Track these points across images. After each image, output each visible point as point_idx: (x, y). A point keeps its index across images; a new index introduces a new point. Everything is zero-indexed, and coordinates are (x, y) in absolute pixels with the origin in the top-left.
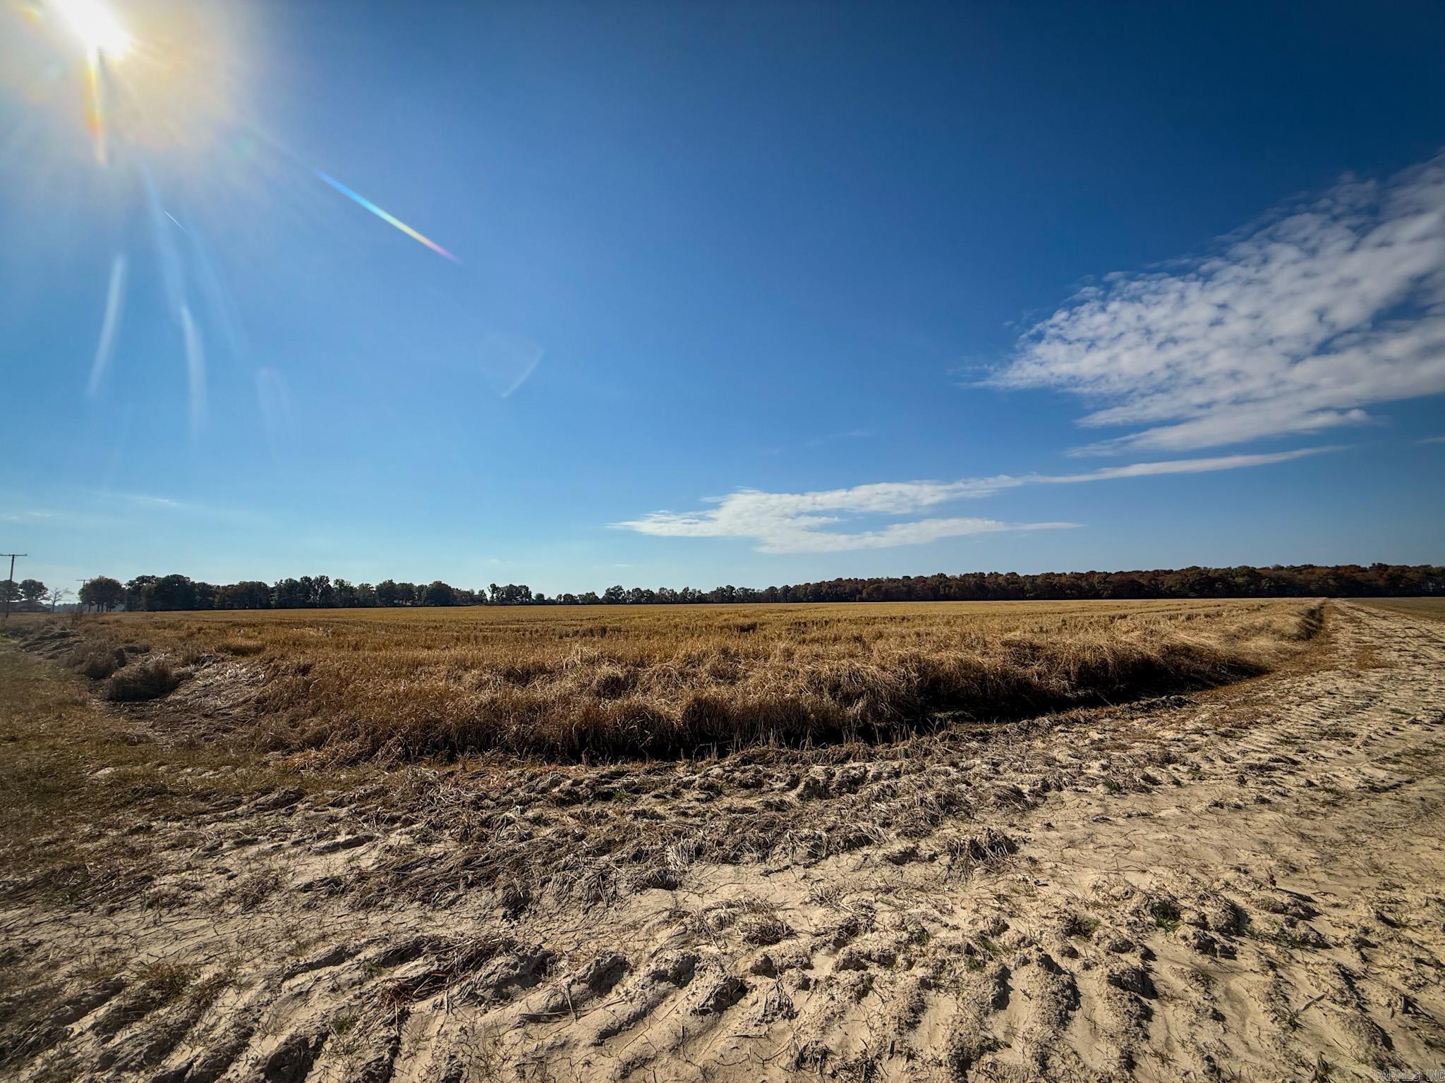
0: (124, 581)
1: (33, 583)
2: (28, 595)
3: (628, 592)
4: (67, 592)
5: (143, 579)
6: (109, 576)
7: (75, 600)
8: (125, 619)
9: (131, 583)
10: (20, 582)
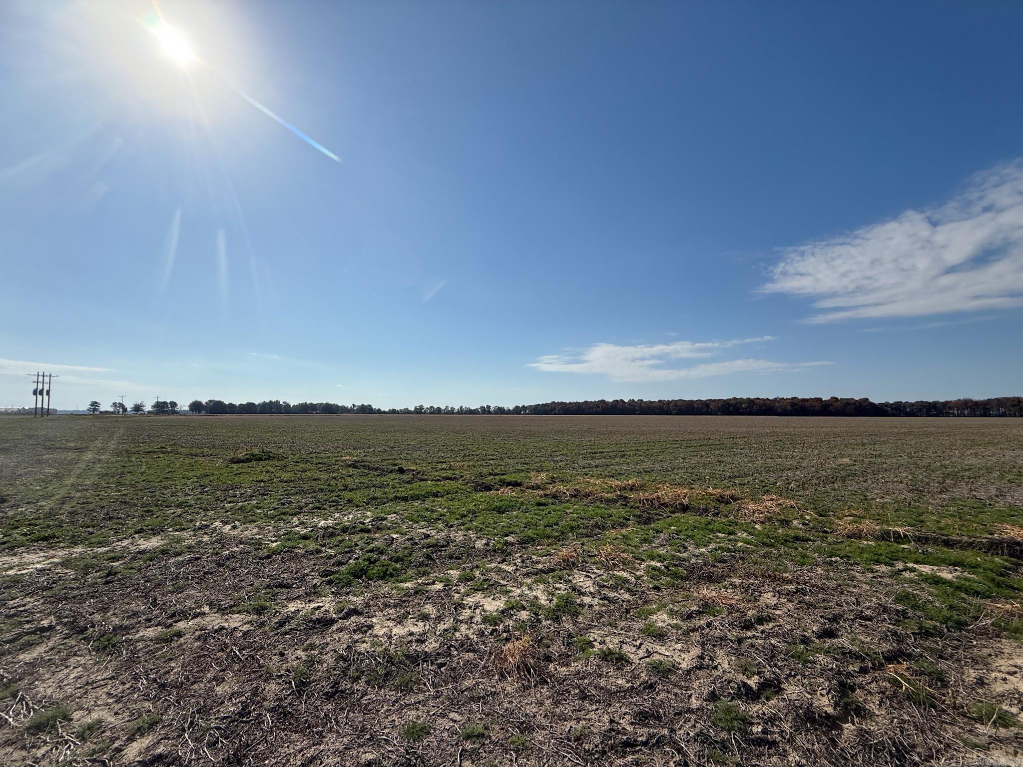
0: (204, 402)
1: (173, 402)
2: (172, 407)
3: (427, 408)
4: (184, 406)
5: (210, 401)
6: (199, 400)
7: (187, 408)
8: (202, 417)
9: (206, 403)
10: (169, 402)
